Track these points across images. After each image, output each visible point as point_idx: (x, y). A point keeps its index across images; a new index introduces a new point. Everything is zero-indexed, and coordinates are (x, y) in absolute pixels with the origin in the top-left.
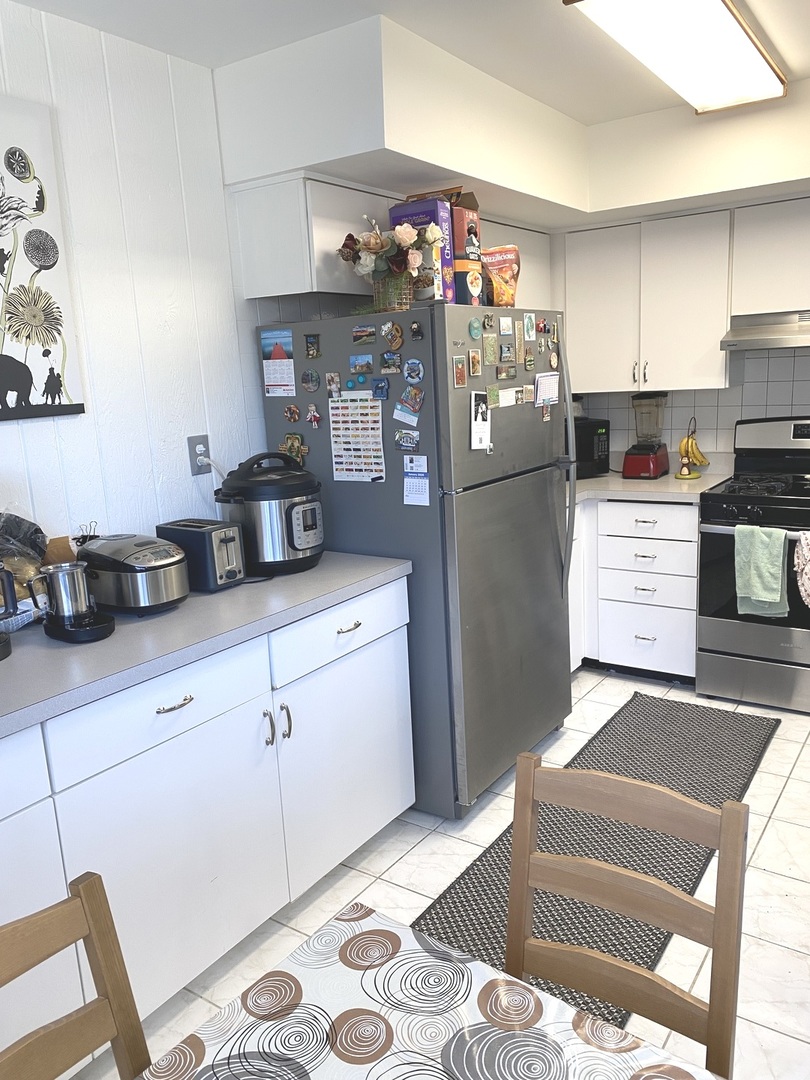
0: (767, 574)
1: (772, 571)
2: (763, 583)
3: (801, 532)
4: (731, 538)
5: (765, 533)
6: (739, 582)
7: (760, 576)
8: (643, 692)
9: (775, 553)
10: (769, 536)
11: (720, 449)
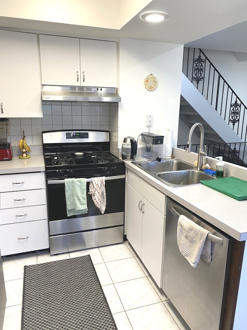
0: (81, 198)
1: (83, 196)
2: (80, 202)
3: (92, 178)
4: (63, 185)
5: (79, 181)
6: (68, 203)
7: (79, 199)
8: (28, 265)
9: (84, 188)
10: (80, 182)
11: (35, 144)
